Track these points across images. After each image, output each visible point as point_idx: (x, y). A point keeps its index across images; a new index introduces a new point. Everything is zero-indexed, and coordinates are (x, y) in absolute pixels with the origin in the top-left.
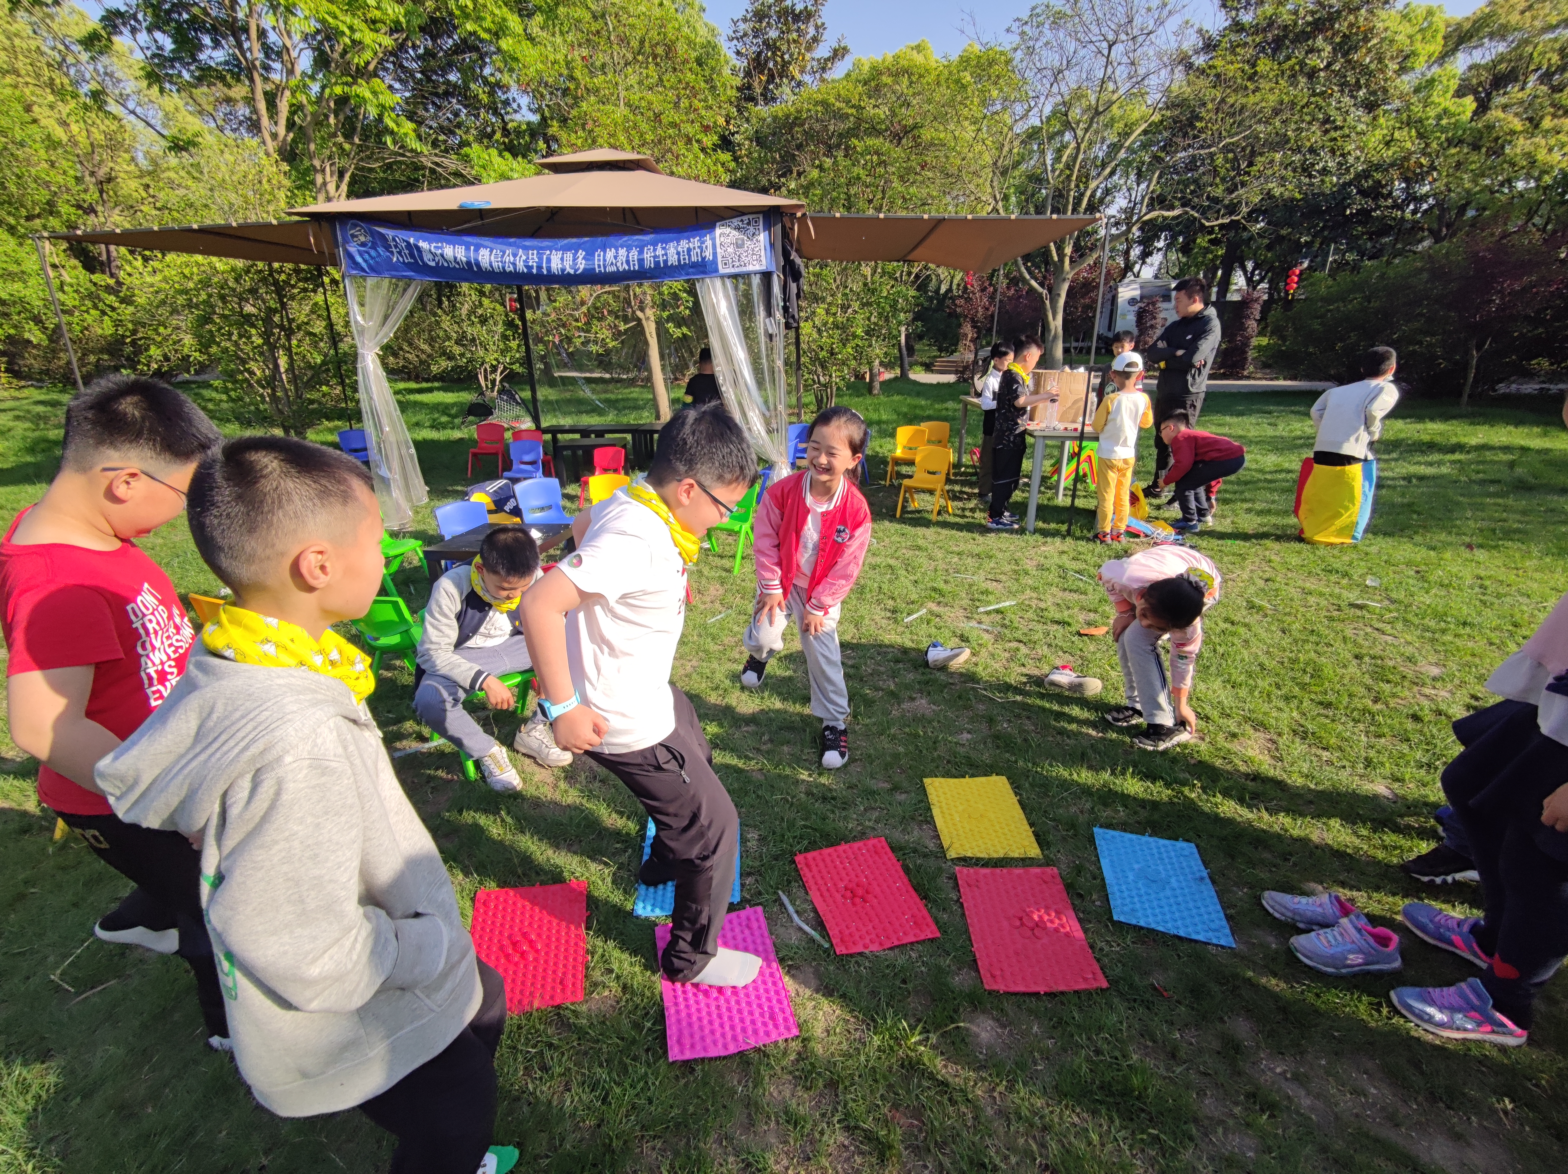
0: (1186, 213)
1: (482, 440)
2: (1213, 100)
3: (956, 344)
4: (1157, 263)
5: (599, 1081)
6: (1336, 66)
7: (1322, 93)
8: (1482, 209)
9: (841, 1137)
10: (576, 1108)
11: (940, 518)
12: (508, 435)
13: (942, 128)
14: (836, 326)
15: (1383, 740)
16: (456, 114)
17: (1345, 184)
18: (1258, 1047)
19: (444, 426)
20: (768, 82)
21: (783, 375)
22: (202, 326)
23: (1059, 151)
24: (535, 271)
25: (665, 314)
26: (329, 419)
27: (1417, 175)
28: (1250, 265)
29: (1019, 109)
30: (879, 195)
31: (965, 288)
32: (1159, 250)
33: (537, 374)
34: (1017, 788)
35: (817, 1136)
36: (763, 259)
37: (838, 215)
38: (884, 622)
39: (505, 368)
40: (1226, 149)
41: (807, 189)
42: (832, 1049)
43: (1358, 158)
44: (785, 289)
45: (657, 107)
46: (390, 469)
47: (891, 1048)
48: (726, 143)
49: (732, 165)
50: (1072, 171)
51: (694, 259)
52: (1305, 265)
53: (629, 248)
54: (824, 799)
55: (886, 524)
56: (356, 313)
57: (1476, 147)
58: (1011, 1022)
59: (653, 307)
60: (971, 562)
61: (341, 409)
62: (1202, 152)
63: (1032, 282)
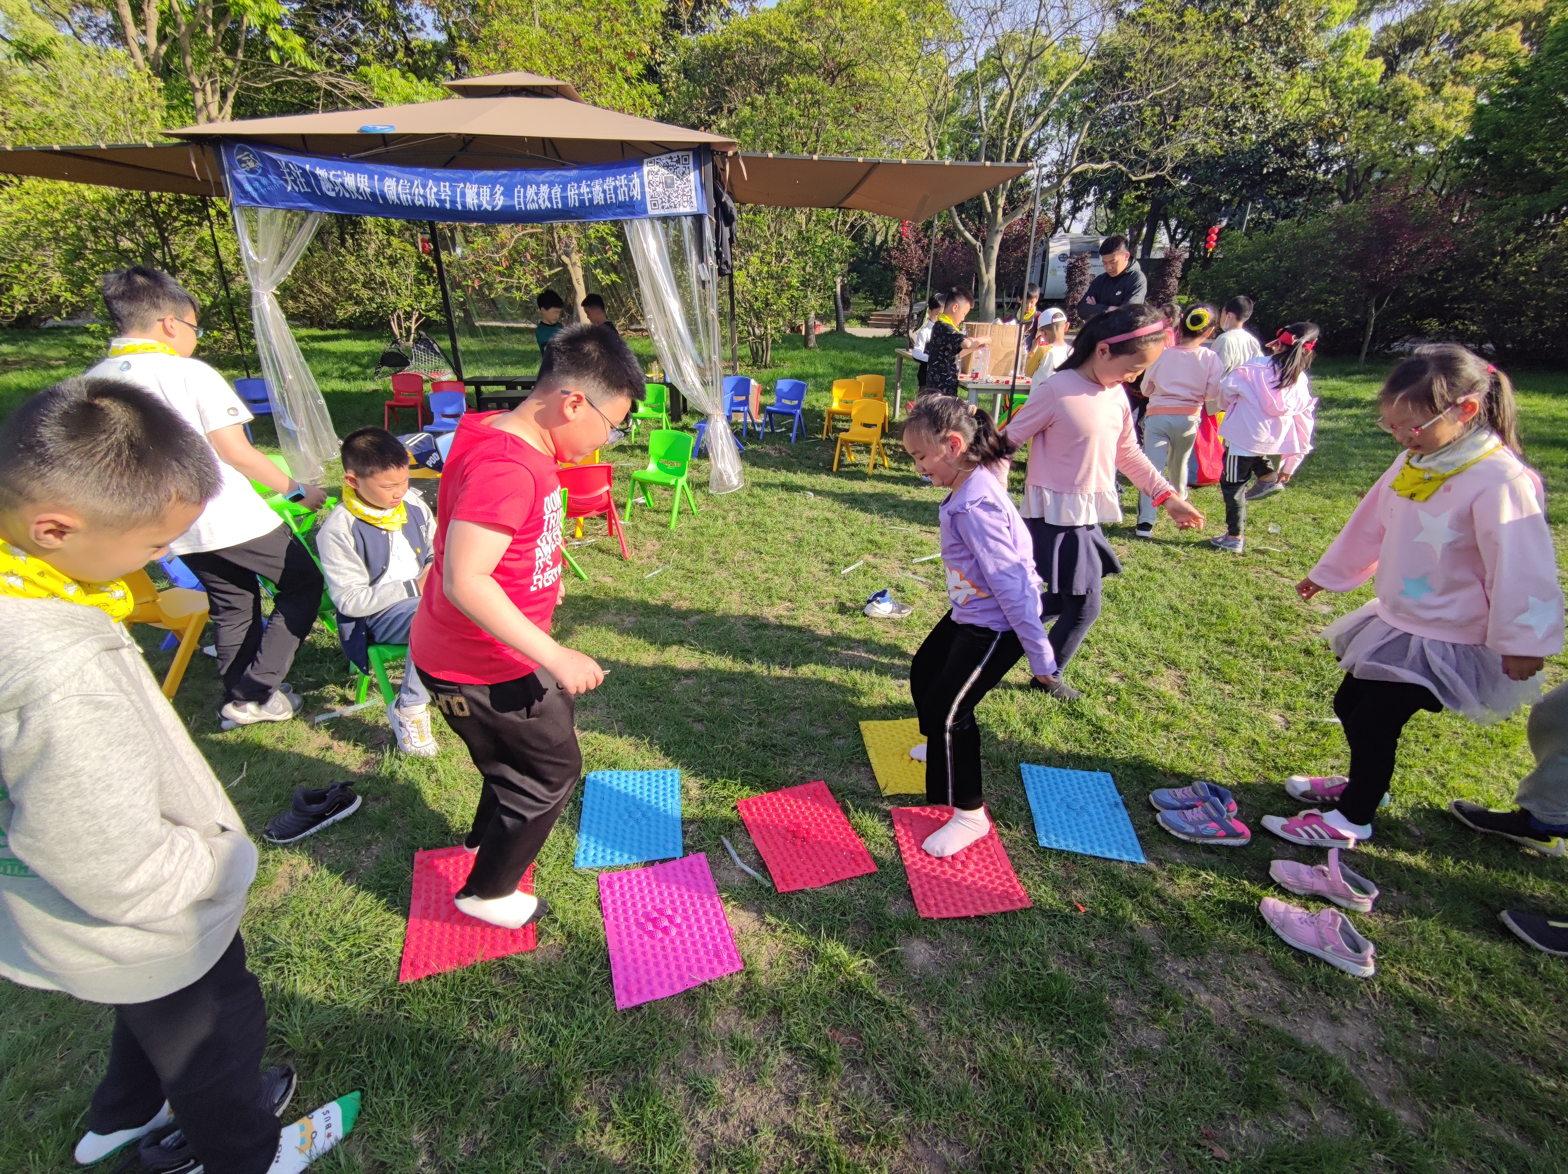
0: (1114, 166)
1: (399, 392)
2: (1142, 50)
3: (892, 298)
4: (1086, 220)
5: (546, 1025)
6: (1259, 21)
7: (1245, 48)
8: (1386, 172)
9: (785, 1058)
10: (523, 1052)
11: (876, 472)
12: (427, 387)
13: (876, 67)
14: (771, 276)
15: (1278, 673)
16: (353, 30)
17: (1263, 142)
18: (1163, 950)
19: (354, 377)
20: (695, 8)
21: (717, 324)
22: (70, 262)
23: (993, 98)
24: (448, 206)
25: (592, 260)
27: (1330, 135)
28: (1173, 223)
29: (954, 50)
30: (813, 138)
31: (901, 239)
32: (1089, 205)
33: (456, 322)
35: (762, 1058)
36: (694, 200)
37: (770, 155)
38: (822, 575)
39: (421, 316)
40: (1155, 102)
41: (738, 129)
42: (775, 979)
43: (1276, 116)
44: (717, 233)
45: (577, 30)
46: (295, 421)
47: (831, 975)
48: (651, 74)
49: (659, 98)
50: (1006, 118)
51: (621, 198)
52: (1224, 223)
53: (551, 185)
54: (765, 747)
55: (824, 477)
56: (248, 247)
57: (1383, 110)
58: (943, 944)
59: (579, 251)
60: (906, 514)
61: (236, 357)
62: (1130, 103)
63: (967, 234)
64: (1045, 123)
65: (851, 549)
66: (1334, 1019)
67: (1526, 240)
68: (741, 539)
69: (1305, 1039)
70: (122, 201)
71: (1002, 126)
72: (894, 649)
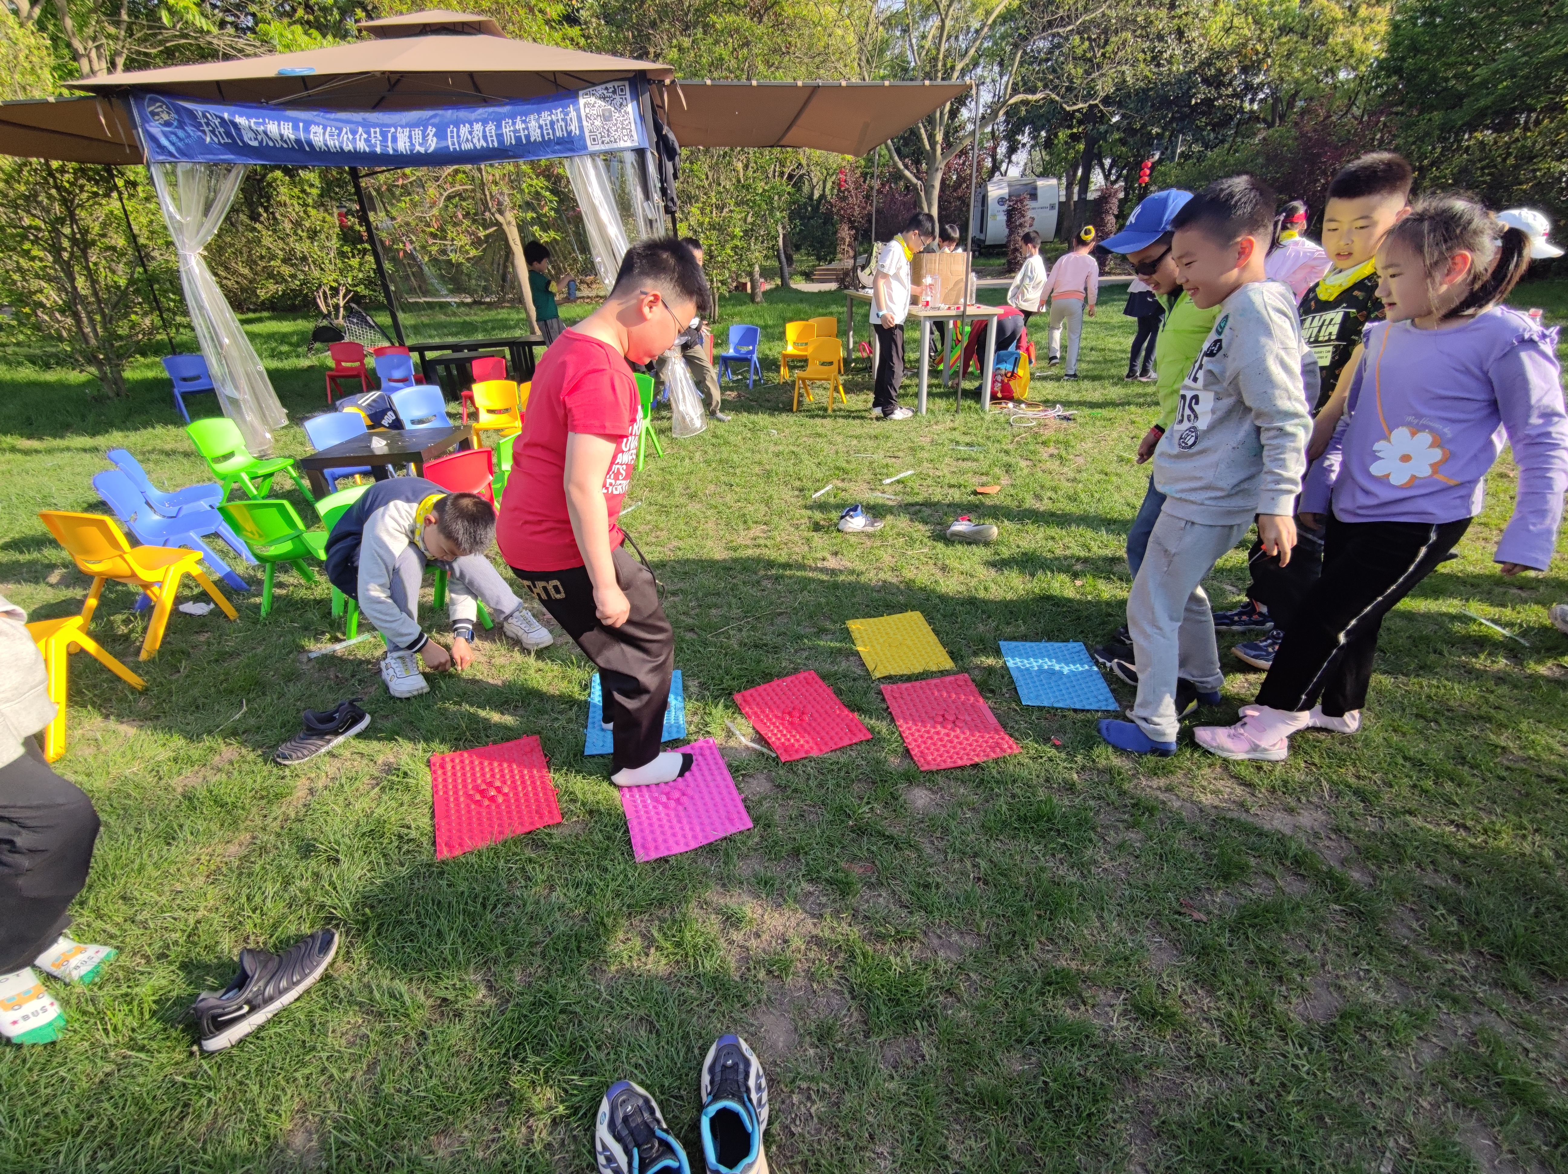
0: (1048, 97)
1: (339, 365)
3: (835, 251)
4: (1022, 164)
5: (581, 879)
8: (1309, 99)
9: (807, 887)
10: (564, 903)
14: (713, 227)
17: (1190, 73)
18: (1137, 773)
19: (287, 355)
24: (379, 151)
25: (528, 217)
26: (144, 354)
27: (1253, 63)
28: (1107, 162)
31: (840, 189)
32: (1024, 145)
34: (930, 620)
35: (785, 890)
36: (634, 133)
37: (708, 83)
38: (793, 500)
39: (348, 291)
40: (1084, 28)
43: (1201, 45)
44: (660, 168)
46: (236, 387)
47: (843, 820)
49: (582, 41)
50: (938, 51)
51: (559, 134)
52: (1157, 157)
53: (485, 122)
54: (756, 646)
55: (784, 417)
56: (169, 205)
57: (1304, 36)
58: (941, 789)
59: (513, 208)
60: (870, 443)
61: (158, 342)
62: (1060, 30)
63: (907, 173)
64: (976, 65)
65: (819, 475)
66: (1290, 811)
67: (1441, 154)
68: (711, 475)
69: (1267, 827)
70: (20, 172)
71: (936, 59)
72: (871, 557)
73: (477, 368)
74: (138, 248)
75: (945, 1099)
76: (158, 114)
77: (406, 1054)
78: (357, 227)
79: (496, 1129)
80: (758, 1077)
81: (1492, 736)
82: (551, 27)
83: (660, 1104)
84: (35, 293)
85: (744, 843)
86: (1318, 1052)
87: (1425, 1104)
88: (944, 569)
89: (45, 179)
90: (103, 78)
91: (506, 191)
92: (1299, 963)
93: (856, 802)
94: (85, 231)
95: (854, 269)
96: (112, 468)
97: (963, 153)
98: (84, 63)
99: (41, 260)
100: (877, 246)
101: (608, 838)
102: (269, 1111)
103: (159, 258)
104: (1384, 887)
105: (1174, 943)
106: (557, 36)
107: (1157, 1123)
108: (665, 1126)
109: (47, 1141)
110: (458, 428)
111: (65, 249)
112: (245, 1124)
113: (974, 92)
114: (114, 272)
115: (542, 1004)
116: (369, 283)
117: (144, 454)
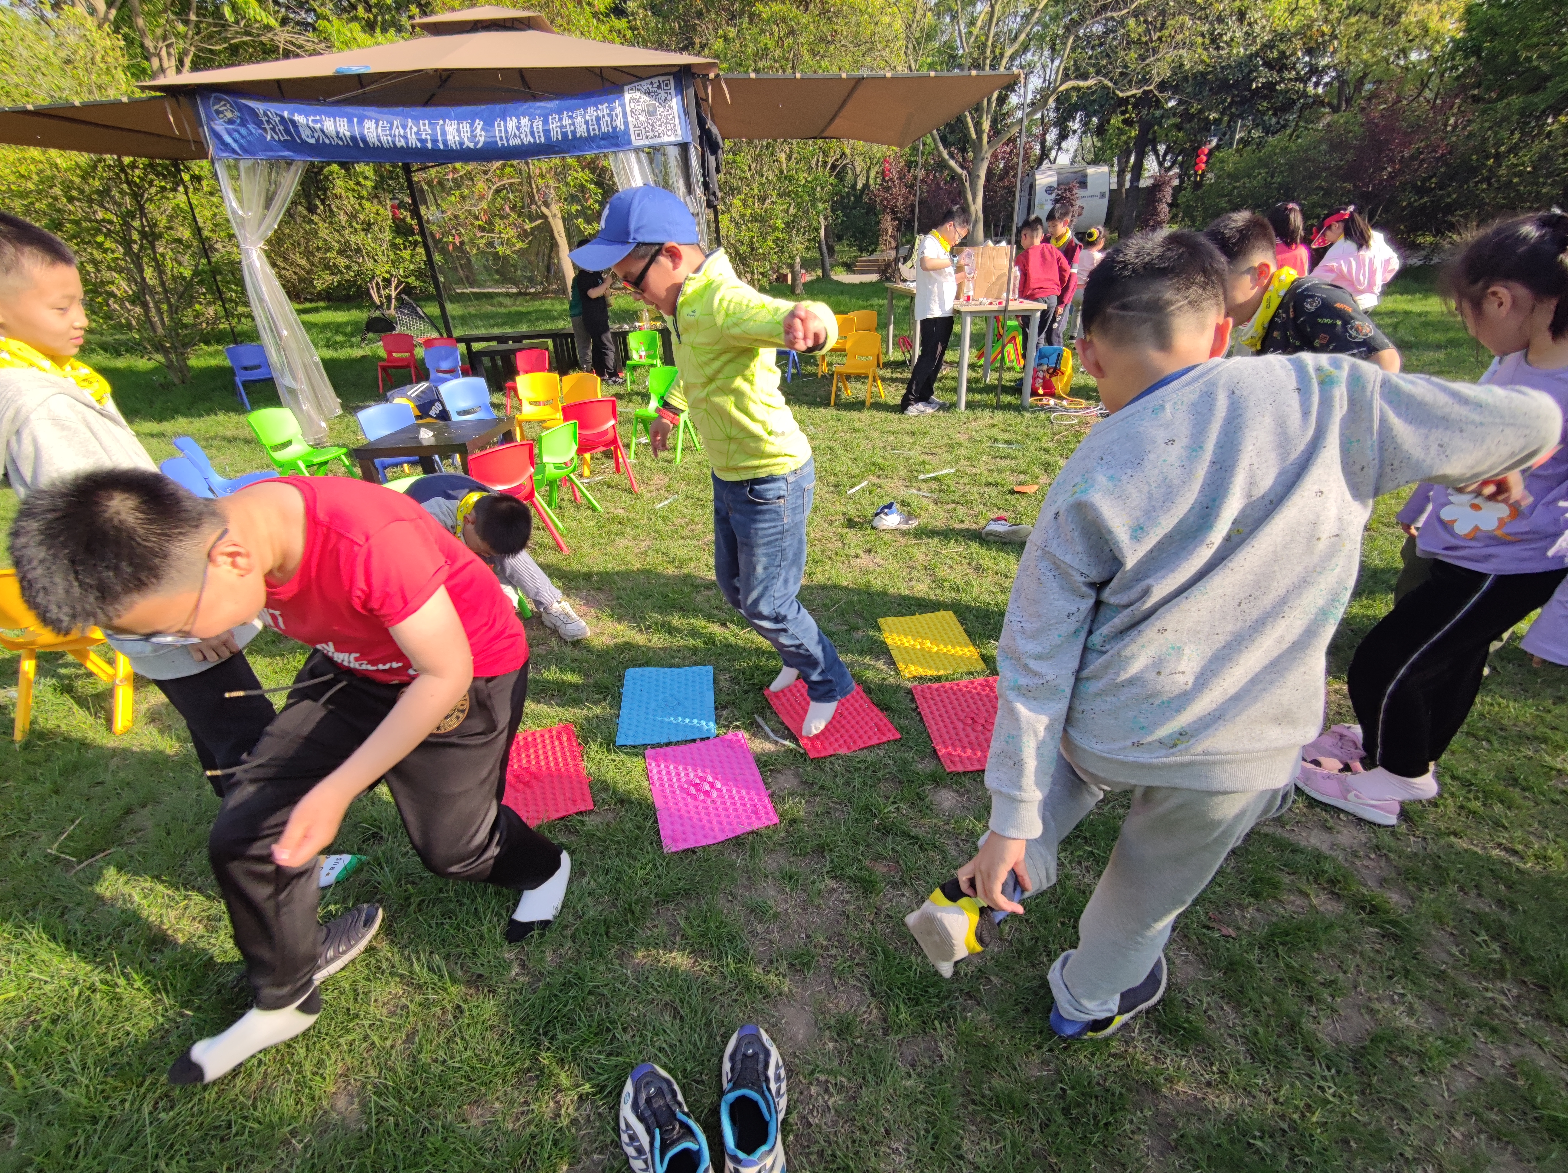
0: (1100, 83)
1: (390, 355)
3: (877, 242)
4: (1072, 150)
5: (612, 866)
8: (1379, 81)
9: (831, 883)
10: (595, 888)
14: (754, 218)
17: (1251, 56)
19: (342, 345)
24: (429, 145)
25: (573, 209)
26: (207, 343)
27: (1318, 44)
28: (1162, 148)
30: (789, 71)
31: (884, 178)
32: (1075, 132)
34: (962, 620)
35: (810, 884)
36: (678, 128)
37: (752, 76)
38: (828, 496)
39: (400, 283)
42: (817, 825)
43: (1264, 27)
44: (703, 162)
46: (294, 378)
47: (869, 819)
50: (986, 39)
51: (604, 129)
52: (1214, 143)
53: (532, 117)
55: (823, 410)
56: (232, 201)
57: (1374, 15)
58: (968, 792)
59: (559, 201)
60: (907, 439)
61: (220, 331)
62: (1115, 14)
63: (952, 163)
64: (1025, 48)
65: (855, 471)
66: (1329, 828)
67: (1520, 140)
69: (1303, 843)
70: (95, 167)
71: (984, 45)
72: (905, 555)
73: (521, 360)
74: (202, 240)
75: (961, 1100)
76: (222, 112)
77: (443, 1025)
78: (409, 220)
79: (526, 1103)
80: (777, 1067)
81: (1548, 758)
82: (599, 20)
83: (682, 1087)
84: (109, 283)
85: (769, 838)
86: (1346, 1074)
87: (1457, 1134)
88: (978, 568)
89: (117, 175)
90: (171, 78)
91: (552, 184)
92: (1328, 984)
93: (882, 801)
94: (154, 225)
95: (897, 260)
96: (178, 454)
97: (1011, 141)
98: (155, 63)
99: (113, 252)
100: (919, 238)
101: (639, 828)
102: (315, 1074)
103: (222, 250)
104: (1423, 910)
105: (1201, 958)
106: (604, 28)
107: (1175, 1136)
108: (686, 1110)
109: (115, 1089)
110: (501, 420)
111: (135, 242)
112: (292, 1085)
113: (1022, 79)
114: (180, 264)
115: (572, 985)
116: (419, 274)
117: (207, 440)
